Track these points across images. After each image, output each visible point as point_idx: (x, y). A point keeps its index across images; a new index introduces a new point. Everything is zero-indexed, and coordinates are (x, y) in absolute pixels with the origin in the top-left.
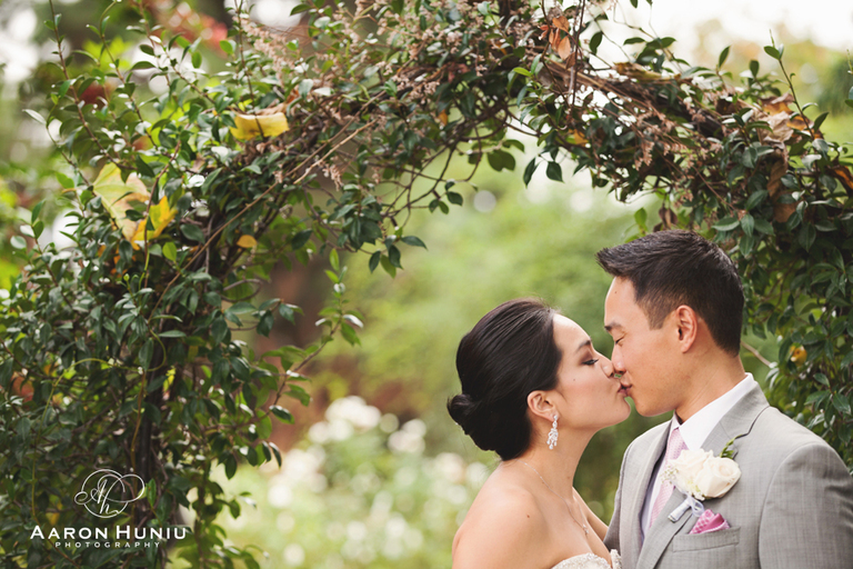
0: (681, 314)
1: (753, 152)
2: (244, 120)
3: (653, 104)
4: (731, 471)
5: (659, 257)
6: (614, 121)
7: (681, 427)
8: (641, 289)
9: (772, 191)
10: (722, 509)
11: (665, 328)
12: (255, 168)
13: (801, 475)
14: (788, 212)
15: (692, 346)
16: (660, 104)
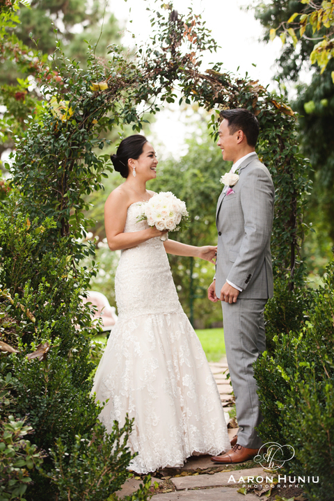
0: (239, 132)
1: (248, 94)
2: (95, 85)
6: (206, 86)
8: (230, 123)
9: (253, 106)
11: (234, 136)
12: (99, 98)
14: (258, 113)
15: (240, 142)
16: (220, 81)
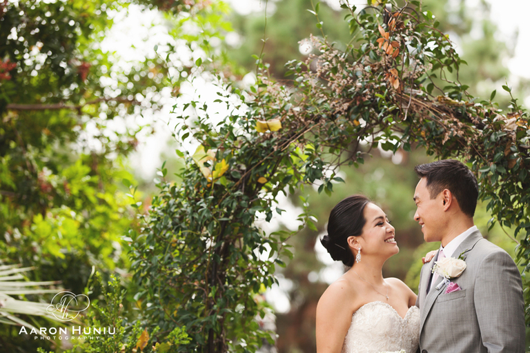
0: (445, 193)
1: (496, 134)
2: (261, 124)
3: (454, 115)
4: (462, 264)
5: (440, 168)
7: (443, 249)
8: (429, 182)
9: (507, 153)
10: (458, 282)
11: (437, 199)
12: (264, 144)
13: (492, 264)
14: (514, 163)
15: (448, 209)
16: (458, 115)
